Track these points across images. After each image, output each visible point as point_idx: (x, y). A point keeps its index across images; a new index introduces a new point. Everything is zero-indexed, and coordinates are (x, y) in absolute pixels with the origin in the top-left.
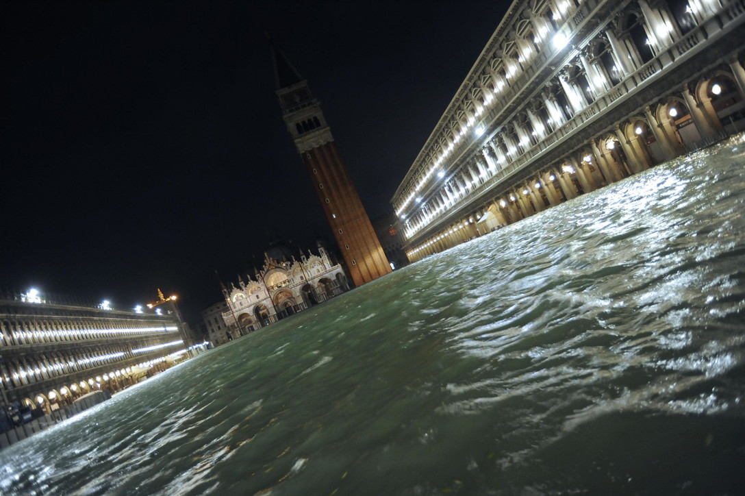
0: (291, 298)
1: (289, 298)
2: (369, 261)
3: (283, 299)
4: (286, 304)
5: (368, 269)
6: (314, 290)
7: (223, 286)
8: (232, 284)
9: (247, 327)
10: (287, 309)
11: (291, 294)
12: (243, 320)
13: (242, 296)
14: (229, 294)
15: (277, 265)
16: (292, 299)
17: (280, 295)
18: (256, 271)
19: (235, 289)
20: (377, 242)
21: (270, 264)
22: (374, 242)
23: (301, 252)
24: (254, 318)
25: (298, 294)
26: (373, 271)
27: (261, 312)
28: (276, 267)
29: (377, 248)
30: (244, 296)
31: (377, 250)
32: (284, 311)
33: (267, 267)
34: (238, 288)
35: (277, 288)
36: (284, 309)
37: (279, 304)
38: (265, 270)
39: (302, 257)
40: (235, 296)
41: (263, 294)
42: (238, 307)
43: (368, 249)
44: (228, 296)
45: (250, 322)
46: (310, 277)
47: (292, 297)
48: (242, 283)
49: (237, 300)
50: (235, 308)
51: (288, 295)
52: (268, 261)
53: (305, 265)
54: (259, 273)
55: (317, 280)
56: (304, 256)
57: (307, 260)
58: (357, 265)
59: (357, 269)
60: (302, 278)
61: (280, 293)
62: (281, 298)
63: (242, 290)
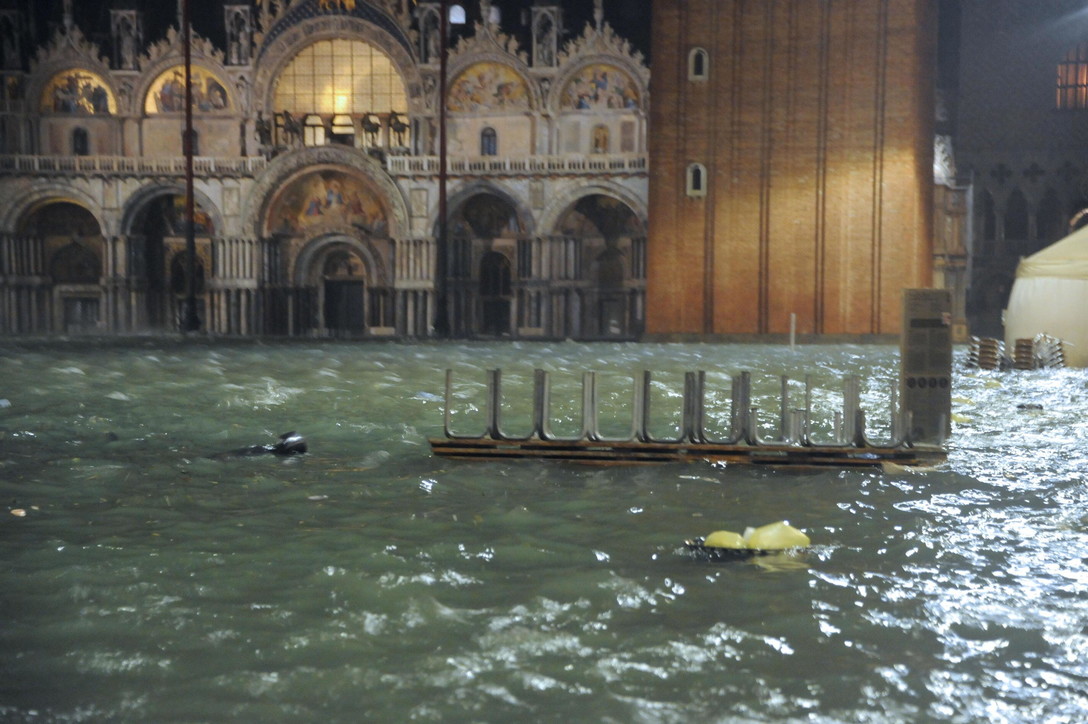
0: (375, 232)
1: (364, 231)
2: (791, 210)
3: (326, 218)
4: (335, 256)
5: (764, 256)
6: (524, 246)
9: (61, 290)
10: (331, 288)
11: (384, 211)
12: (54, 242)
13: (98, 97)
16: (381, 247)
17: (320, 191)
19: (72, 37)
20: (901, 107)
24: (117, 258)
25: (423, 229)
26: (786, 286)
27: (173, 242)
28: (362, 11)
29: (878, 147)
30: (112, 105)
31: (879, 162)
32: (305, 295)
34: (89, 39)
35: (320, 138)
36: (316, 279)
37: (295, 244)
40: (59, 81)
41: (225, 143)
42: (57, 148)
44: (12, 57)
45: (91, 270)
47: (383, 233)
49: (64, 108)
50: (35, 145)
51: (369, 207)
55: (562, 192)
56: (551, 11)
57: (563, 41)
58: (711, 203)
59: (698, 227)
60: (489, 139)
61: (327, 176)
62: (318, 207)
63: (117, 62)
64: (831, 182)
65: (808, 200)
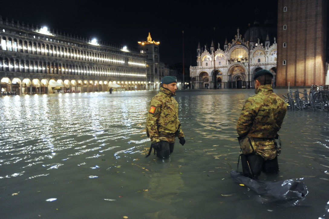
0: (243, 74)
1: (242, 74)
2: (300, 67)
3: (237, 72)
4: (238, 77)
5: (295, 74)
7: (199, 46)
8: (205, 47)
9: (205, 83)
10: (238, 81)
11: (244, 71)
12: (204, 77)
13: (209, 59)
14: (201, 54)
15: (243, 43)
16: (244, 75)
17: (236, 69)
18: (226, 43)
19: (206, 51)
20: (319, 50)
21: (238, 40)
22: (315, 49)
23: (268, 38)
24: (210, 78)
25: (250, 73)
26: (300, 78)
27: (218, 76)
28: (242, 44)
29: (315, 56)
30: (211, 59)
31: (315, 58)
32: (234, 83)
33: (235, 42)
34: (208, 51)
35: (236, 61)
36: (236, 80)
37: (233, 76)
38: (233, 44)
39: (266, 43)
40: (204, 57)
41: (224, 63)
42: (204, 65)
43: (305, 54)
44: (199, 54)
45: (208, 80)
46: (266, 62)
48: (212, 48)
49: (205, 60)
50: (201, 65)
51: (242, 70)
52: (238, 37)
53: (266, 50)
54: (227, 44)
56: (269, 42)
57: (270, 46)
58: (287, 66)
59: (285, 70)
60: (259, 60)
61: (237, 66)
62: (236, 71)
63: (211, 54)
64: (307, 62)
65: (303, 65)
